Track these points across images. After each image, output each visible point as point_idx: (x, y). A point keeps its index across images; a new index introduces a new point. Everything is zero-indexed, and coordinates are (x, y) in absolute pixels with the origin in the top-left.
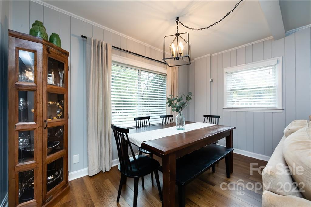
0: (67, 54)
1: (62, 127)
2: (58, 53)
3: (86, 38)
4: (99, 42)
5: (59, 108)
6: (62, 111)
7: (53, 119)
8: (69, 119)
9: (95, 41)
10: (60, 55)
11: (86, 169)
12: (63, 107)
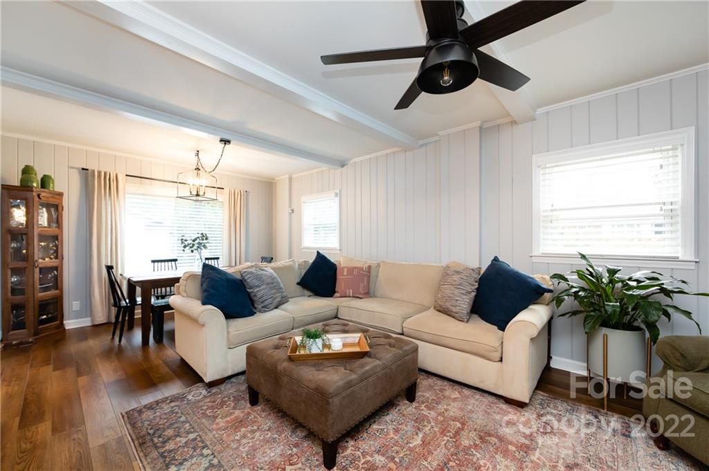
0: (61, 195)
1: (56, 268)
2: (51, 195)
3: (87, 170)
4: (105, 173)
5: (52, 249)
6: (56, 252)
7: (44, 259)
8: (64, 260)
9: (99, 173)
10: (52, 197)
11: (89, 319)
12: (57, 248)
